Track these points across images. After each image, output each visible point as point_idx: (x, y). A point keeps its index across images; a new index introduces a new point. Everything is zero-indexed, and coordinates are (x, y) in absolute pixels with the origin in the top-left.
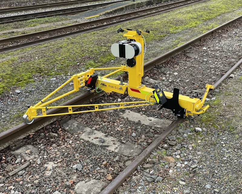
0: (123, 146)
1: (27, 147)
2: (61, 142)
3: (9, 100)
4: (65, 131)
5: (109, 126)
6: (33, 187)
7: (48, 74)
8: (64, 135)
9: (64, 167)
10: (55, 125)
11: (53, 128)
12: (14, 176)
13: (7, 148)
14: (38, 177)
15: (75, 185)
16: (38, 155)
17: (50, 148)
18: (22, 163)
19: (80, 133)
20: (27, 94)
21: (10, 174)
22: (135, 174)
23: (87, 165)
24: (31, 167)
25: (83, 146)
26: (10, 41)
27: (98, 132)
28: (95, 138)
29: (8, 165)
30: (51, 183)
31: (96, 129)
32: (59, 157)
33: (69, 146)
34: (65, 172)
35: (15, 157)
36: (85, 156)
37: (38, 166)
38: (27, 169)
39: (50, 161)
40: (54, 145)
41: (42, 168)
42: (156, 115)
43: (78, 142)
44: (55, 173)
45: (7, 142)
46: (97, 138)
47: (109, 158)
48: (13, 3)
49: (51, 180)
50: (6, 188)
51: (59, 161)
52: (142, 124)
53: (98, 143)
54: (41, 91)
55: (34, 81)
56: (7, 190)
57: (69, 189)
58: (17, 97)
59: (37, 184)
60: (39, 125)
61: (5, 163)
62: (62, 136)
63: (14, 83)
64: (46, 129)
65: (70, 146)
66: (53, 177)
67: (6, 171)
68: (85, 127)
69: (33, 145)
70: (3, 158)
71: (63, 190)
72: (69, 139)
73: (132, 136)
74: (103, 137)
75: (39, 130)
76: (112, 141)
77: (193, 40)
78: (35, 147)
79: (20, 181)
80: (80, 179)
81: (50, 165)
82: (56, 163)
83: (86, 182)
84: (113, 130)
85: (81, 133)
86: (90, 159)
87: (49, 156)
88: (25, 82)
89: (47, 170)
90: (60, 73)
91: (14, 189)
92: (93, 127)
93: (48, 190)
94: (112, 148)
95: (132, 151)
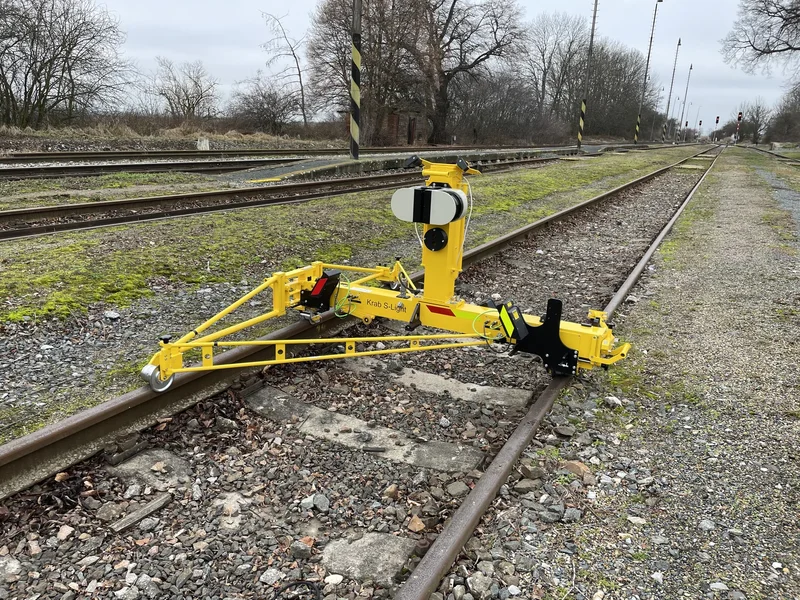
0: (424, 449)
1: (153, 455)
2: (250, 442)
3: (88, 334)
4: (255, 415)
5: (371, 403)
6: (196, 561)
7: (189, 279)
8: (256, 424)
9: (273, 504)
10: (226, 398)
11: (222, 407)
12: (128, 533)
13: (94, 456)
14: (202, 533)
15: (320, 549)
16: (190, 476)
17: (223, 458)
18: (147, 498)
19: (298, 420)
20: (139, 322)
21: (117, 526)
22: (501, 504)
23: (341, 497)
24: (176, 507)
25: (316, 451)
26: (59, 216)
27: (347, 418)
28: (342, 432)
29: (103, 503)
30: (246, 549)
31: (338, 411)
32: (253, 480)
33: (275, 451)
34: (280, 518)
35: (122, 482)
36: (329, 474)
37: (194, 503)
38: (165, 512)
39: (228, 491)
40: (233, 449)
41: (209, 509)
42: (483, 380)
43: (299, 441)
44: (253, 520)
45: (94, 440)
46: (349, 431)
47: (396, 477)
48: (54, 144)
49: (244, 541)
50: (108, 568)
51: (257, 489)
52: (456, 398)
53: (353, 444)
54: (176, 315)
55: (153, 294)
56: (112, 574)
57: (304, 561)
58: (111, 327)
59: (204, 553)
60: (181, 399)
61: (94, 496)
62: (250, 427)
63: (98, 295)
64: (203, 409)
65: (278, 451)
66: (250, 533)
67: (101, 520)
68: (309, 405)
69: (171, 449)
70: (87, 483)
71: (289, 566)
72: (271, 435)
73: (441, 426)
74: (363, 430)
75: (184, 411)
76: (390, 437)
77: (514, 232)
78: (176, 454)
79: (150, 546)
80: (332, 535)
81: (232, 501)
82: (249, 494)
83: (351, 541)
84: (385, 412)
85: (301, 419)
86: (345, 481)
87: (222, 476)
88: (127, 293)
89: (225, 515)
90: (221, 279)
91: (136, 568)
92: (329, 406)
93: (243, 567)
94: (397, 455)
95: (453, 458)
